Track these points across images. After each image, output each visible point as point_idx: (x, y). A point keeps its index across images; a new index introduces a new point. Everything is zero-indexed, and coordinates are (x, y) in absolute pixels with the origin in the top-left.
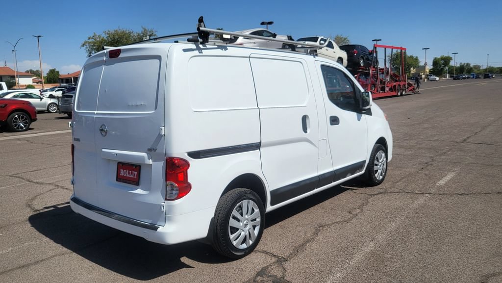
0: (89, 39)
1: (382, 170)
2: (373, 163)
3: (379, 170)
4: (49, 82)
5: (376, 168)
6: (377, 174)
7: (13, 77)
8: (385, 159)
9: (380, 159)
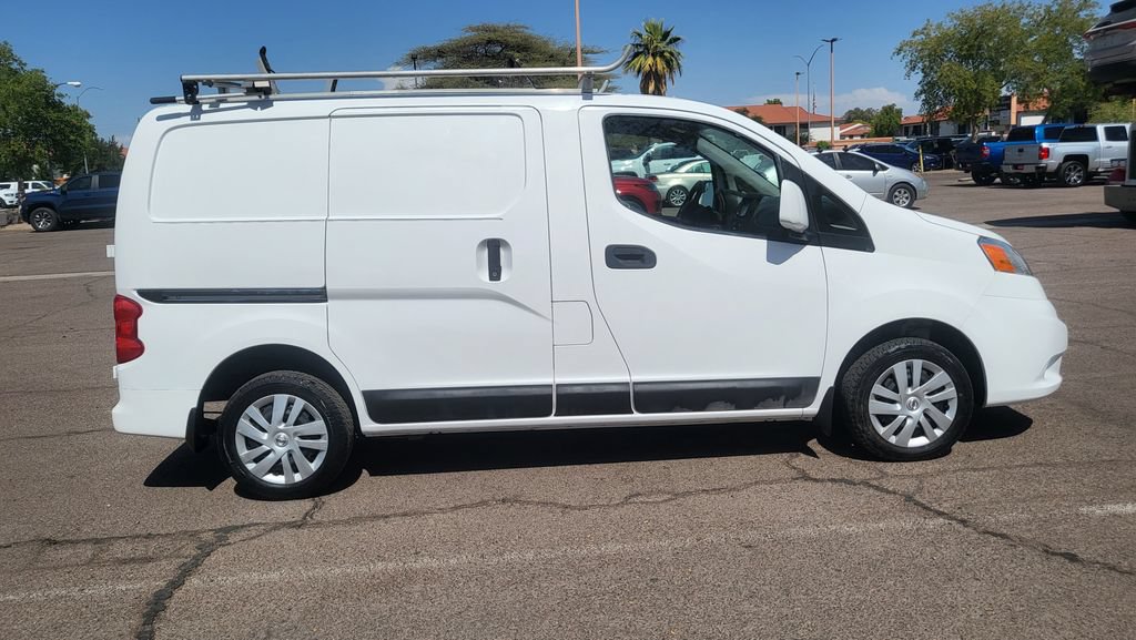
0: (914, 35)
1: (922, 419)
2: (862, 391)
3: (901, 418)
4: (879, 133)
5: (885, 408)
6: (887, 427)
7: (805, 126)
8: (954, 388)
9: (910, 383)
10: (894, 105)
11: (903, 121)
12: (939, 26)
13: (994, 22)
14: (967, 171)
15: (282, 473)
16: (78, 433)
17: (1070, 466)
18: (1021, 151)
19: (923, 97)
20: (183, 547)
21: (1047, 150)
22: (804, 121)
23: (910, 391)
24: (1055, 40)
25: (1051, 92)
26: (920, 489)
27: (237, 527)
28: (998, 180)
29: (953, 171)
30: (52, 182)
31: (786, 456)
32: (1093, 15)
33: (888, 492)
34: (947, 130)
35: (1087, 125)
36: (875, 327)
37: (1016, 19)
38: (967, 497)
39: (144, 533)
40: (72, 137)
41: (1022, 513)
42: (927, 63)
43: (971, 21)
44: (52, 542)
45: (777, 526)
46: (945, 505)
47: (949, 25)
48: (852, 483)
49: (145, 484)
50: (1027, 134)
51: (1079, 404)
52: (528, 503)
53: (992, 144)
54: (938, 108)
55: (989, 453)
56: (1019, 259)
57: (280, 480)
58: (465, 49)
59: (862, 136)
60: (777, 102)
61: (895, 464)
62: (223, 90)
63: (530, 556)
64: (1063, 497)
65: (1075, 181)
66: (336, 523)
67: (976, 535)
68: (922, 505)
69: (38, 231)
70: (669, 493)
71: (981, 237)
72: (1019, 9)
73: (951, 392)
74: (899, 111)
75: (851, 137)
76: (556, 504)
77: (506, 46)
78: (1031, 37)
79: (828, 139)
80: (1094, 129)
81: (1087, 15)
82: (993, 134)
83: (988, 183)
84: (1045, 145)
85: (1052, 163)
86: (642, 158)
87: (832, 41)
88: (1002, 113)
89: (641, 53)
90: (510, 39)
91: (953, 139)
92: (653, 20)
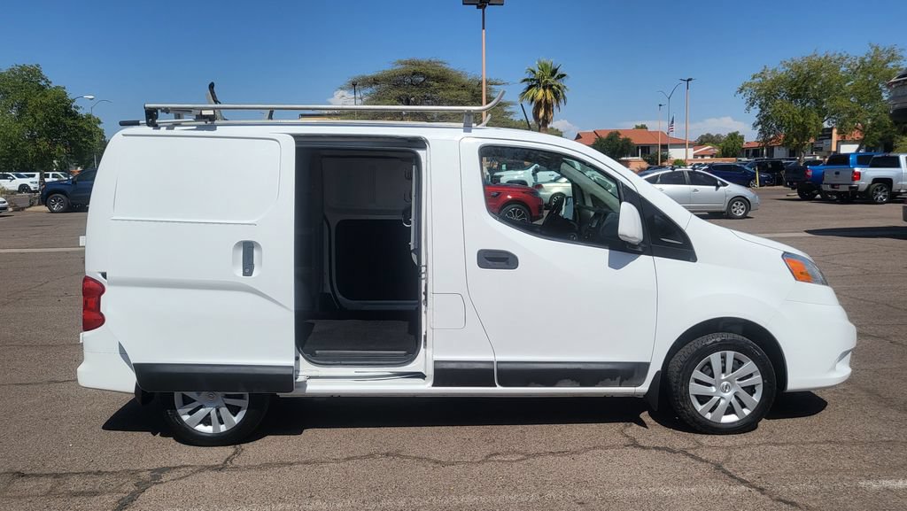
0: (754, 78)
1: (733, 400)
2: (684, 375)
3: (716, 398)
4: (725, 154)
5: (703, 390)
6: (704, 406)
7: (665, 147)
8: (760, 376)
9: (724, 370)
10: (738, 132)
11: (745, 145)
12: (774, 71)
13: (818, 69)
14: (793, 189)
15: (211, 425)
16: (56, 382)
17: (855, 445)
18: (837, 173)
19: (760, 127)
20: (124, 483)
21: (859, 174)
22: (664, 143)
23: (723, 377)
24: (868, 85)
25: (864, 127)
26: (728, 459)
27: (170, 468)
28: (819, 196)
29: (781, 187)
30: (68, 173)
31: (621, 425)
32: (899, 66)
33: (702, 460)
34: (780, 154)
35: (892, 154)
36: (695, 324)
37: (836, 68)
38: (767, 468)
39: (95, 470)
40: (84, 139)
41: (811, 484)
42: (763, 101)
43: (800, 68)
44: (21, 475)
45: (607, 486)
46: (748, 474)
47: (782, 71)
48: (672, 451)
49: (103, 428)
50: (843, 160)
51: (868, 391)
52: (407, 457)
53: (815, 167)
54: (772, 136)
55: (789, 429)
56: (816, 271)
57: (208, 429)
58: (395, 79)
59: (712, 156)
60: (643, 127)
61: (710, 436)
62: (178, 117)
63: (402, 503)
64: (846, 471)
65: (882, 199)
66: (250, 468)
67: (771, 502)
68: (728, 473)
69: (52, 212)
70: (522, 454)
71: (785, 252)
72: (839, 59)
73: (757, 379)
74: (742, 138)
75: (703, 156)
76: (429, 460)
77: (428, 77)
78: (848, 81)
79: (684, 158)
80: (898, 158)
81: (894, 66)
82: (818, 158)
83: (811, 198)
84: (857, 170)
85: (862, 184)
86: (531, 170)
87: (688, 80)
88: (825, 142)
89: (534, 86)
90: (431, 72)
91: (784, 162)
92: (544, 60)
